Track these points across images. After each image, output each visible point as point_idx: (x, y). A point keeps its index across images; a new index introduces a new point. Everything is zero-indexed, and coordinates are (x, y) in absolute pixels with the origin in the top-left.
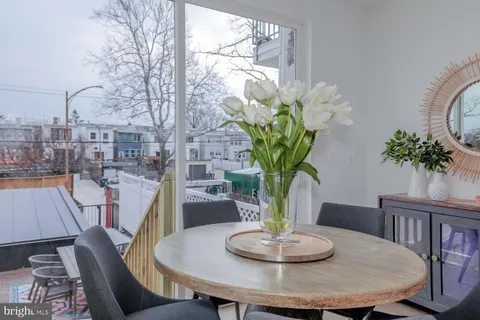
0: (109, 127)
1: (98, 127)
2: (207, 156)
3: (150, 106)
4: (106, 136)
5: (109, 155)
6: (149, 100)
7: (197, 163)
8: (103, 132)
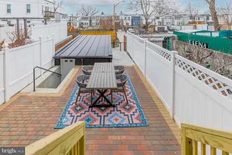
0: (130, 15)
1: (127, 15)
2: (165, 24)
3: (142, 7)
4: (129, 18)
5: (130, 24)
6: (142, 5)
7: (160, 26)
8: (128, 17)
